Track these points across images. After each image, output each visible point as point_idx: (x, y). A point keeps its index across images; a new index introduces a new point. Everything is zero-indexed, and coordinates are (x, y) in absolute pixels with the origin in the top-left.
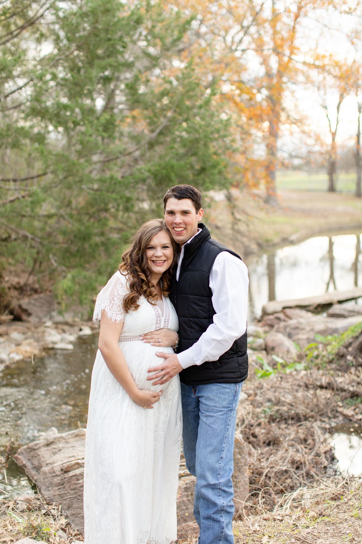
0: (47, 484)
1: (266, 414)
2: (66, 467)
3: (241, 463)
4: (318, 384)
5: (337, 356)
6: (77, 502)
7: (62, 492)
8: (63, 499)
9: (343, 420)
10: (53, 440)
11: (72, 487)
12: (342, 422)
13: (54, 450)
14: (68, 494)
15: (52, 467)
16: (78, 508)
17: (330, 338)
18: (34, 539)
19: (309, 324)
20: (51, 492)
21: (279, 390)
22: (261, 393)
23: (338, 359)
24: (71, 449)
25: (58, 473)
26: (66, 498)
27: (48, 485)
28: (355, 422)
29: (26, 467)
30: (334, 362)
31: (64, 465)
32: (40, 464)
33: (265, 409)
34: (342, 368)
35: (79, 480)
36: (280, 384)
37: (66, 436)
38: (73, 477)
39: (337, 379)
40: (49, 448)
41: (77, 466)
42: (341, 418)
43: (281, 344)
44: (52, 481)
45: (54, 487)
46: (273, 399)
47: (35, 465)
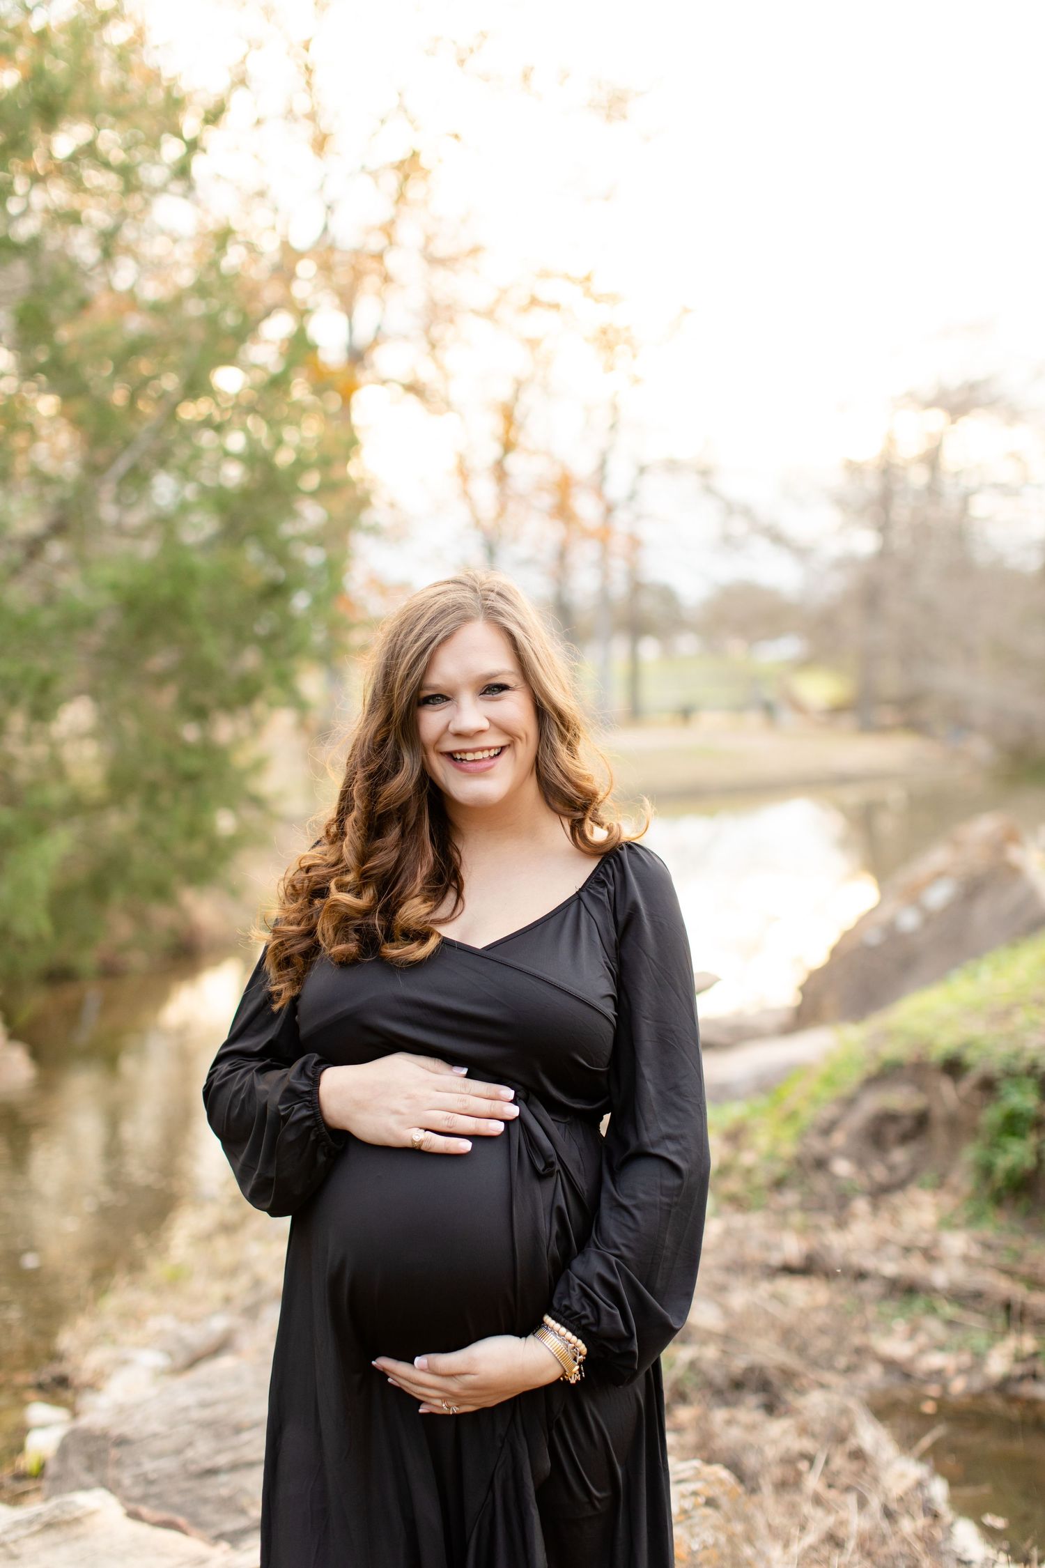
4: (776, 1259)
5: (799, 1166)
9: (883, 1375)
12: (881, 1383)
23: (803, 1177)
28: (926, 1382)
30: (790, 1184)
34: (824, 1204)
39: (827, 1238)
42: (875, 1370)
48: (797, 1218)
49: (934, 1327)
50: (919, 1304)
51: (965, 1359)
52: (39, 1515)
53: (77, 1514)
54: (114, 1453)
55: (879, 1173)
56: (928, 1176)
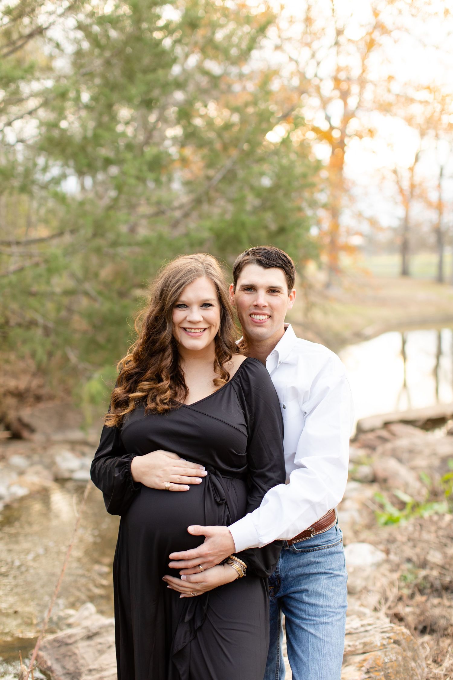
1: (408, 581)
3: (417, 675)
21: (420, 544)
29: (52, 672)
32: (77, 668)
33: (404, 574)
36: (420, 534)
40: (92, 643)
43: (396, 474)
46: (415, 559)
47: (68, 670)
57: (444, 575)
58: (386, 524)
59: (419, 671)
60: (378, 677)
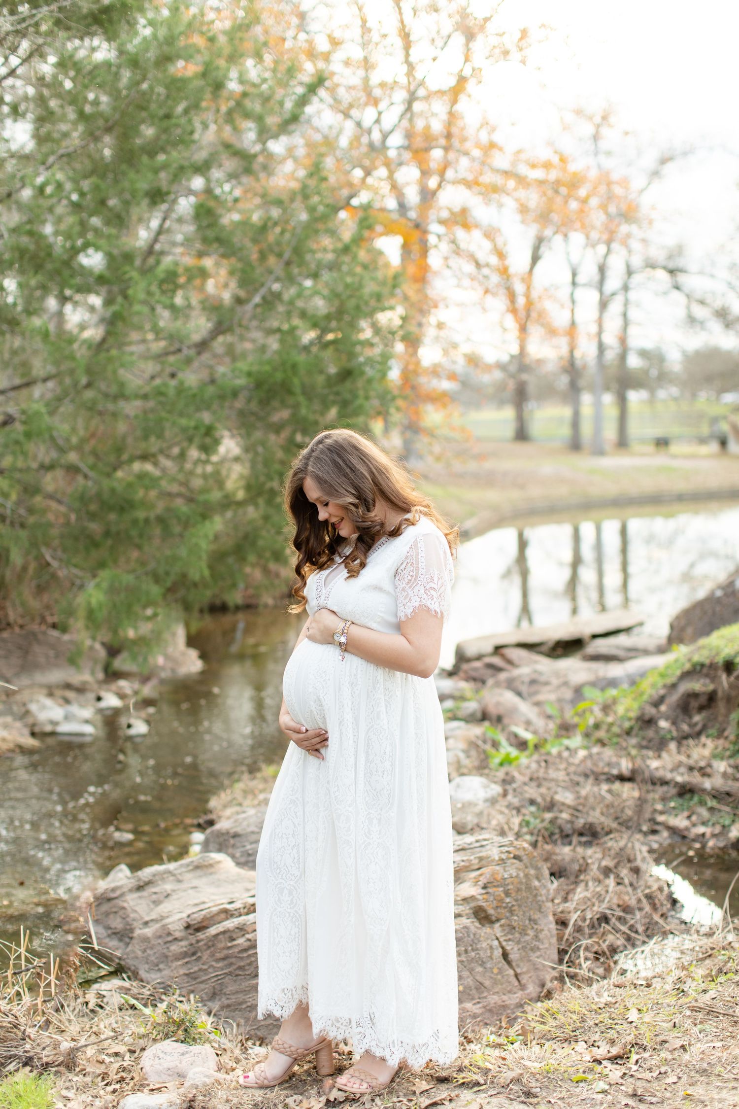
0: (153, 958)
1: (532, 826)
2: (199, 919)
3: (541, 895)
4: (615, 772)
5: (640, 723)
6: (235, 981)
7: (196, 969)
8: (198, 980)
9: (670, 837)
10: (151, 878)
11: (218, 955)
12: (668, 841)
13: (154, 897)
14: (210, 970)
15: (163, 926)
16: (237, 992)
17: (612, 692)
18: (182, 1042)
19: (557, 674)
20: (166, 972)
21: (545, 784)
22: (515, 790)
23: (641, 729)
24: (190, 891)
25: (178, 934)
26: (204, 978)
27: (156, 961)
28: (694, 840)
30: (634, 732)
31: (196, 915)
32: (128, 924)
33: (527, 818)
34: (651, 744)
35: (234, 940)
36: (546, 772)
37: (176, 869)
38: (221, 937)
39: (649, 762)
40: (145, 894)
41: (223, 916)
42: (665, 834)
43: (514, 710)
44: (165, 951)
45: (172, 961)
46: (539, 800)
47: (116, 928)
48: (634, 752)
49: (704, 812)
50: (696, 799)
51: (717, 829)
52: (192, 862)
53: (211, 862)
54: (232, 841)
55: (685, 727)
56: (713, 731)
57: (577, 817)
58: (501, 764)
59: (544, 892)
60: (497, 893)
